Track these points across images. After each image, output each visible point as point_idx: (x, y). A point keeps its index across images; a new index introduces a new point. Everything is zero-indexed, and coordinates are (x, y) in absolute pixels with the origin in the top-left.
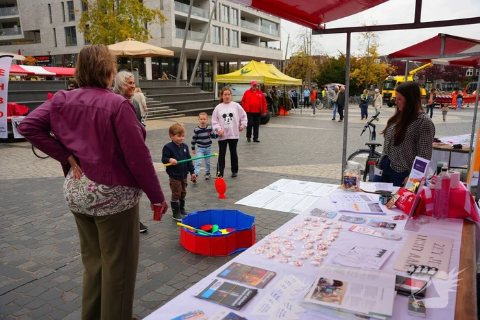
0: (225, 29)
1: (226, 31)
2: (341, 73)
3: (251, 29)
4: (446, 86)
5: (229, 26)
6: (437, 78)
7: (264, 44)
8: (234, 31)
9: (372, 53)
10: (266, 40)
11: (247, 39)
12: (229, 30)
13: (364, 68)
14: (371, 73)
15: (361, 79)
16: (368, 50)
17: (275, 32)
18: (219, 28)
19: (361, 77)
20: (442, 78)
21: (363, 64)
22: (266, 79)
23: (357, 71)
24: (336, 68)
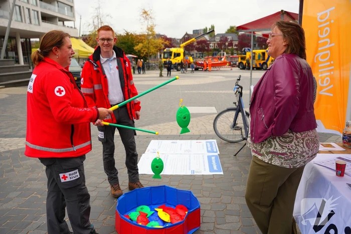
0: (25, 8)
1: (26, 11)
2: (128, 47)
3: (49, 9)
4: (198, 55)
5: (29, 6)
6: (192, 50)
7: (61, 23)
8: (34, 11)
9: (150, 31)
10: (62, 20)
11: (46, 18)
12: (29, 9)
13: (146, 42)
14: (151, 47)
15: (144, 51)
16: (148, 29)
17: (70, 13)
18: (20, 7)
19: (144, 49)
20: (196, 50)
21: (144, 39)
22: (80, 52)
23: (141, 45)
24: (123, 43)
